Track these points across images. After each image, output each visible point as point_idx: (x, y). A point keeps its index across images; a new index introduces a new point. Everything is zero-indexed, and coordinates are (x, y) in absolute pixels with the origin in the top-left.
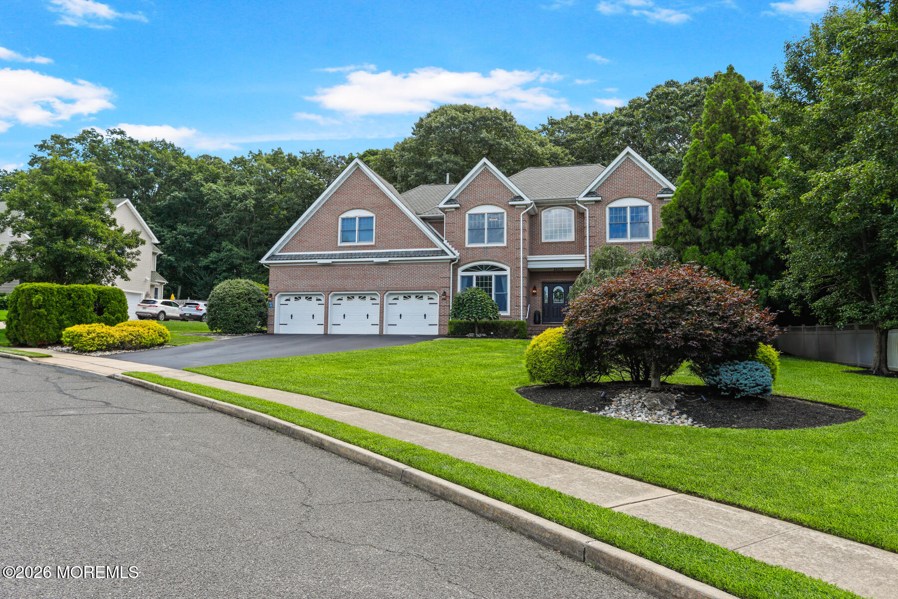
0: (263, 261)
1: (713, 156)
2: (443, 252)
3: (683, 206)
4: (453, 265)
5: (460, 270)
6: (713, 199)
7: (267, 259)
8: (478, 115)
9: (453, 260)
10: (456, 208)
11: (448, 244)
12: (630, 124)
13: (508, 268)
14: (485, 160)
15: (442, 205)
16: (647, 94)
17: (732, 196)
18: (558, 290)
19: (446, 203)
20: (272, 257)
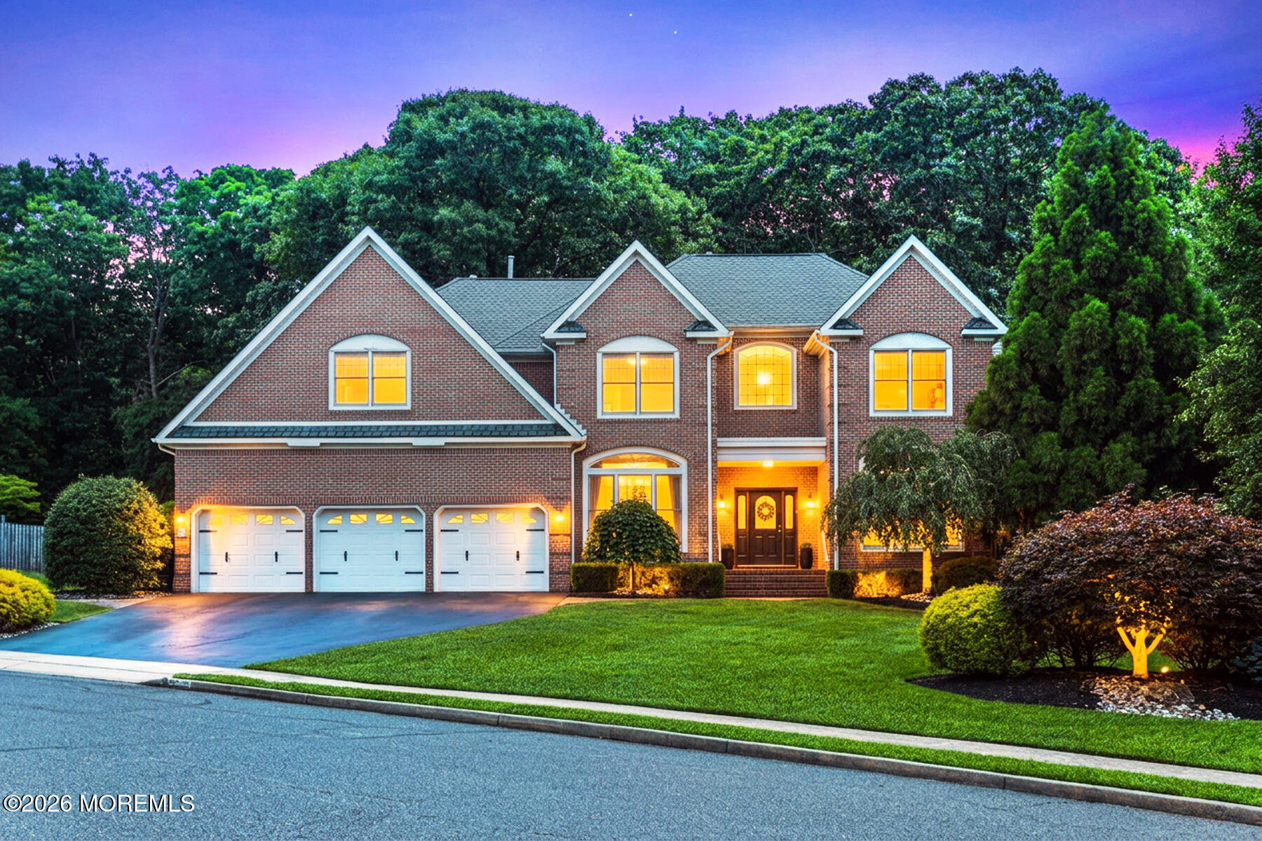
0: (161, 439)
1: (1078, 268)
2: (557, 429)
3: (1027, 359)
4: (576, 454)
5: (587, 464)
6: (1082, 350)
7: (171, 435)
8: (535, 120)
9: (576, 445)
10: (582, 340)
11: (562, 411)
12: (843, 160)
13: (683, 463)
14: (637, 246)
15: (550, 334)
16: (871, 99)
17: (1114, 347)
18: (765, 505)
19: (559, 330)
20: (182, 431)
